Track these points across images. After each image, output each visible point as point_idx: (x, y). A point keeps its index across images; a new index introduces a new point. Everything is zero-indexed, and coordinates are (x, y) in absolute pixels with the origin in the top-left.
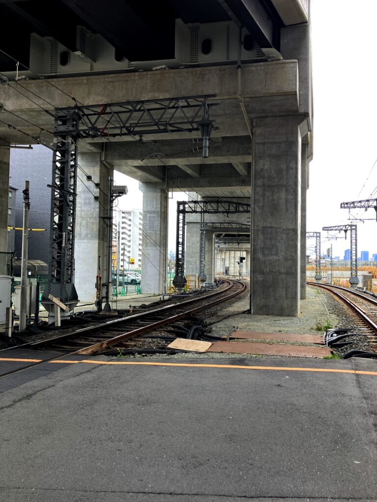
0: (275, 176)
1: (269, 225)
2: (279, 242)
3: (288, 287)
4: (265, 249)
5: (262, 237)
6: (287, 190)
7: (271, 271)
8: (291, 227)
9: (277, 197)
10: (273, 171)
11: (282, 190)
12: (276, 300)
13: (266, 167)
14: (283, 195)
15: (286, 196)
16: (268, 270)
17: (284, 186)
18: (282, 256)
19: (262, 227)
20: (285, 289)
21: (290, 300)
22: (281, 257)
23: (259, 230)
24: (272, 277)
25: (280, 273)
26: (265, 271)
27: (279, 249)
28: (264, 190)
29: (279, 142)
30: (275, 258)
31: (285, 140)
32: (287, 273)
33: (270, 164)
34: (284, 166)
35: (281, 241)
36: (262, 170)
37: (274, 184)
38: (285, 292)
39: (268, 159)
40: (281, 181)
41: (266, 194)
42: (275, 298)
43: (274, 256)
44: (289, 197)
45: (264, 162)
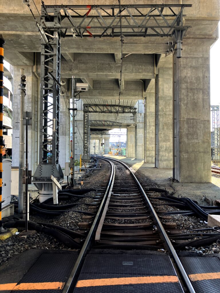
0: (195, 82)
1: (191, 117)
2: (199, 129)
3: (205, 162)
4: (189, 135)
5: (187, 126)
6: (203, 93)
7: (193, 151)
9: (197, 97)
10: (193, 78)
11: (200, 92)
13: (188, 75)
14: (201, 96)
15: (203, 97)
16: (191, 150)
17: (201, 89)
18: (201, 140)
19: (187, 119)
20: (203, 164)
21: (206, 171)
23: (184, 120)
24: (194, 155)
25: (200, 152)
26: (189, 151)
28: (188, 92)
29: (198, 58)
30: (196, 141)
31: (202, 56)
33: (192, 73)
34: (201, 75)
35: (200, 129)
36: (185, 77)
37: (194, 88)
38: (203, 166)
39: (189, 69)
40: (199, 86)
41: (189, 94)
42: (196, 170)
43: (195, 140)
44: (205, 97)
45: (187, 71)
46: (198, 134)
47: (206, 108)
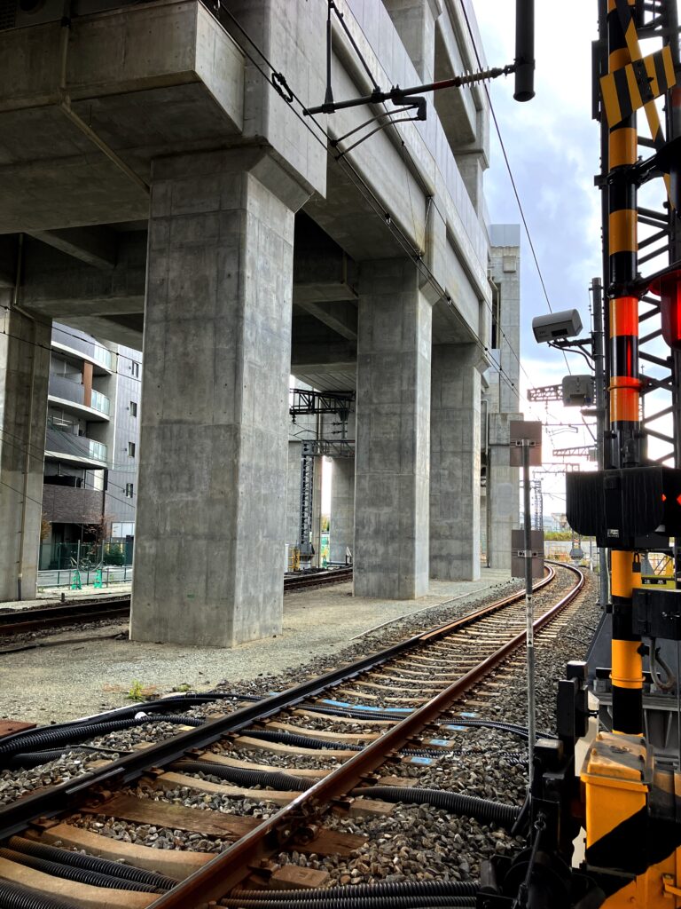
0: (191, 295)
1: (175, 417)
2: (197, 457)
3: (211, 573)
4: (163, 476)
5: (160, 447)
6: (216, 331)
7: (175, 532)
8: (224, 419)
9: (194, 347)
10: (187, 285)
11: (205, 329)
12: (184, 604)
13: (172, 275)
14: (208, 342)
15: (215, 346)
16: (168, 528)
17: (210, 319)
18: (202, 493)
19: (161, 422)
20: (204, 577)
21: (214, 605)
22: (199, 498)
23: (152, 428)
24: (176, 548)
25: (196, 537)
26: (162, 532)
27: (196, 475)
28: (167, 331)
29: (203, 214)
30: (186, 497)
31: (216, 207)
32: (211, 537)
33: (182, 267)
34: (211, 272)
35: (199, 455)
37: (188, 316)
38: (203, 584)
39: (176, 255)
40: (205, 308)
41: (171, 339)
42: (182, 599)
43: (184, 494)
44: (220, 346)
45: (167, 263)
46: (193, 474)
47: (224, 382)
